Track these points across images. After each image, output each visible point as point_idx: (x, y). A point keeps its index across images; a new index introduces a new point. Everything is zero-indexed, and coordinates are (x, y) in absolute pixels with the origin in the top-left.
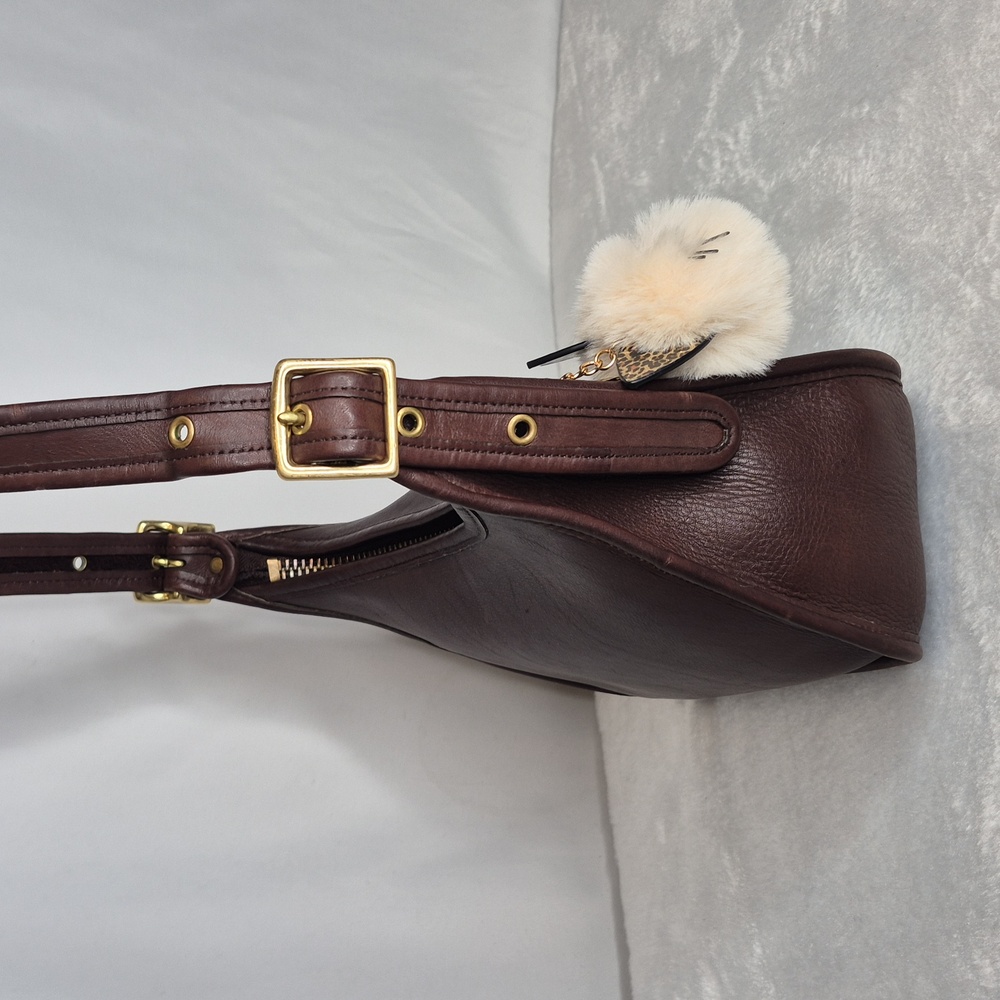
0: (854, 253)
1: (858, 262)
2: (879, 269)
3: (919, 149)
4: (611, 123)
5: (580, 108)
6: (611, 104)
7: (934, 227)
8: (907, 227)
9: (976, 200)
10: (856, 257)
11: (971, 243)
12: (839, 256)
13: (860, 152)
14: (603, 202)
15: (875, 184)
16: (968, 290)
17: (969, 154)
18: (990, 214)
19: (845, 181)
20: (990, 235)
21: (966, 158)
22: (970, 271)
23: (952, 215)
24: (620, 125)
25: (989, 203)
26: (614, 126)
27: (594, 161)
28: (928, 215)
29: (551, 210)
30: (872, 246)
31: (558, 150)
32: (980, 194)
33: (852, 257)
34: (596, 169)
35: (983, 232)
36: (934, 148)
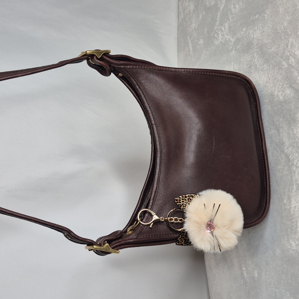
0: (255, 56)
1: (256, 58)
2: (262, 60)
3: (271, 26)
4: (193, 27)
5: (184, 23)
6: (192, 22)
7: (275, 46)
8: (268, 47)
9: (285, 38)
10: (256, 57)
11: (284, 50)
12: (251, 57)
13: (256, 28)
14: (191, 49)
15: (260, 37)
16: (284, 63)
17: (283, 26)
18: (289, 41)
19: (253, 36)
20: (289, 47)
21: (282, 27)
22: (284, 57)
23: (280, 43)
24: (195, 27)
25: (288, 38)
26: (193, 28)
27: (188, 38)
28: (274, 43)
29: (178, 53)
30: (260, 53)
31: (179, 36)
32: (286, 36)
33: (255, 57)
34: (189, 40)
35: (287, 47)
36: (274, 25)
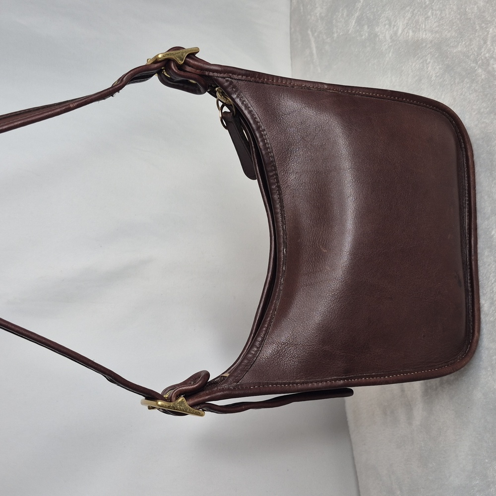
0: (429, 60)
1: (430, 64)
2: (440, 66)
3: (455, 8)
4: (316, 14)
5: (302, 8)
6: (316, 5)
7: (464, 43)
8: (452, 45)
9: (481, 28)
10: (430, 62)
11: (480, 48)
12: (422, 63)
13: (429, 14)
14: (314, 51)
15: (436, 27)
16: (480, 71)
17: (477, 7)
18: (488, 33)
19: (423, 27)
20: (488, 43)
21: (476, 9)
22: (480, 61)
23: (471, 37)
24: (320, 14)
25: (487, 28)
26: (318, 15)
27: (309, 32)
28: (461, 38)
29: (291, 59)
30: (436, 56)
31: (293, 30)
32: (483, 25)
33: (428, 62)
34: (311, 36)
35: (485, 43)
36: (462, 5)
